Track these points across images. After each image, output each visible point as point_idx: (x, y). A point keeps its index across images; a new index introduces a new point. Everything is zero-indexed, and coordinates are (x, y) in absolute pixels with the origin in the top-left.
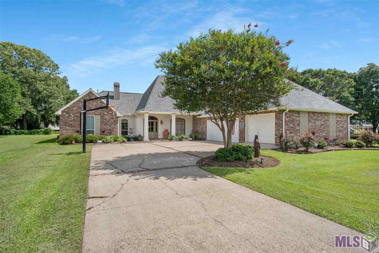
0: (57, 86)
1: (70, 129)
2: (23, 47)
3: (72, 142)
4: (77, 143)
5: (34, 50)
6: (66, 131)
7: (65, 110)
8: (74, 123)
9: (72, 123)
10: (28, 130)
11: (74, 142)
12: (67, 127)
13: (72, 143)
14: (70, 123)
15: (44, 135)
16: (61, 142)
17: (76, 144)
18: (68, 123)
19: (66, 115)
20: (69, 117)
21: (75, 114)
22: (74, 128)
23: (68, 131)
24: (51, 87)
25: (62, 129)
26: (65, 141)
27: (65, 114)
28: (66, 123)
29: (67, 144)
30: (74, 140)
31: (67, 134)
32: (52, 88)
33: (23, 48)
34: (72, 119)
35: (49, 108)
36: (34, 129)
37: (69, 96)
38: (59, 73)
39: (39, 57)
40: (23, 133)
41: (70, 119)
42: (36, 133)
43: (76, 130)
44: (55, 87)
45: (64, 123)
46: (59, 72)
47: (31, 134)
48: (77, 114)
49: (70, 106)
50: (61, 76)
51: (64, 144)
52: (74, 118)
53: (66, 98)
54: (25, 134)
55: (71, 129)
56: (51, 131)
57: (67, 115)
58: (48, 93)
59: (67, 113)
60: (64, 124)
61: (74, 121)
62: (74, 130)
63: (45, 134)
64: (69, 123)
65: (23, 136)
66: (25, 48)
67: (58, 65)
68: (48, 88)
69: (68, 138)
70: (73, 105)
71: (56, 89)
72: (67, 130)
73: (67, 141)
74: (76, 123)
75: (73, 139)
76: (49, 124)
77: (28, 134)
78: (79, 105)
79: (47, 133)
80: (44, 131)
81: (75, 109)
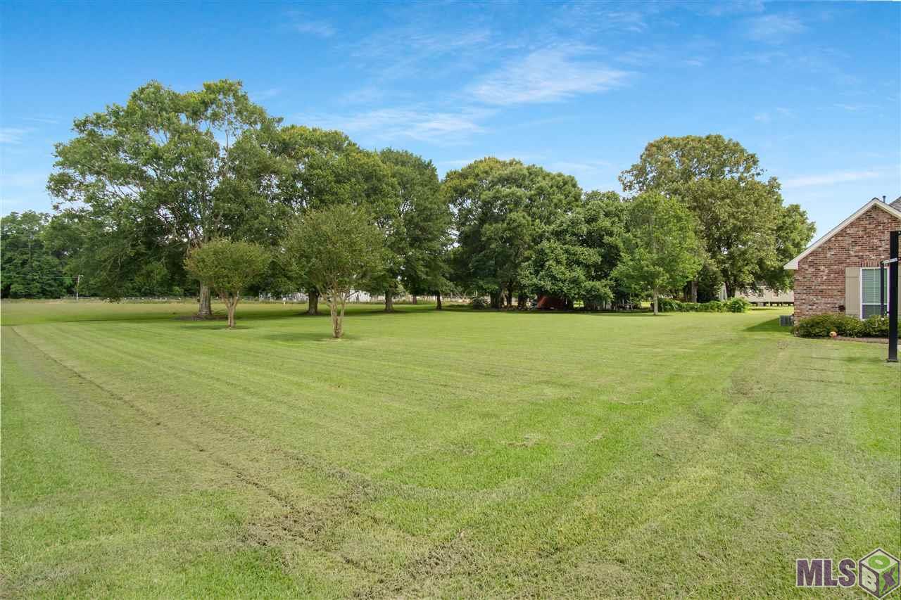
0: (756, 203)
1: (818, 301)
2: (688, 138)
3: (828, 332)
4: (842, 335)
5: (708, 138)
6: (810, 307)
7: (806, 258)
8: (830, 287)
9: (825, 287)
10: (701, 303)
11: (834, 333)
12: (812, 297)
13: (828, 336)
14: (820, 288)
15: (731, 313)
16: (802, 332)
17: (840, 337)
18: (813, 288)
19: (809, 270)
20: (815, 275)
21: (832, 267)
22: (830, 300)
23: (814, 307)
24: (743, 209)
25: (801, 301)
26: (811, 330)
27: (806, 266)
28: (809, 287)
29: (817, 336)
30: (835, 328)
31: (811, 312)
32: (745, 211)
33: (689, 141)
34: (825, 278)
35: (740, 255)
36: (712, 301)
37: (780, 222)
38: (758, 174)
39: (718, 149)
40: (692, 309)
41: (819, 279)
42: (717, 309)
43: (836, 303)
44: (752, 207)
45: (805, 288)
46: (758, 171)
47: (706, 310)
48: (836, 267)
49: (820, 247)
50: (764, 179)
51: (808, 335)
52: (828, 275)
53: (775, 228)
54: (697, 310)
55: (823, 302)
56: (744, 304)
57: (811, 270)
58: (739, 223)
59: (812, 264)
60: (805, 291)
61: (829, 282)
62: (829, 303)
63: (734, 312)
64: (817, 287)
65: (692, 314)
66: (692, 140)
67: (756, 156)
68: (737, 212)
69: (818, 323)
70: (826, 245)
71: (756, 212)
72: (811, 303)
73: (817, 330)
74: (834, 287)
75: (832, 327)
76: (734, 290)
77: (701, 310)
78: (842, 244)
79: (736, 308)
80: (731, 304)
81: (833, 253)
